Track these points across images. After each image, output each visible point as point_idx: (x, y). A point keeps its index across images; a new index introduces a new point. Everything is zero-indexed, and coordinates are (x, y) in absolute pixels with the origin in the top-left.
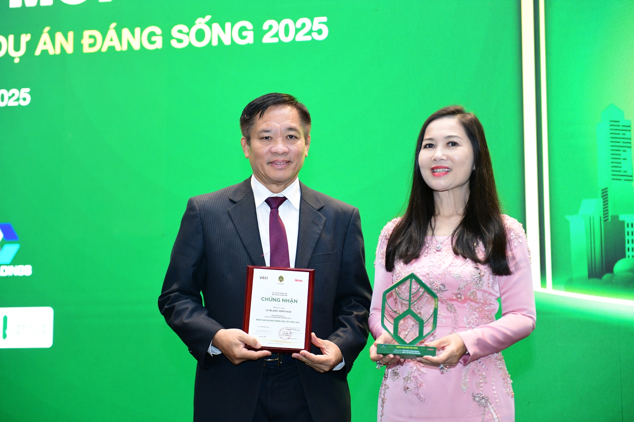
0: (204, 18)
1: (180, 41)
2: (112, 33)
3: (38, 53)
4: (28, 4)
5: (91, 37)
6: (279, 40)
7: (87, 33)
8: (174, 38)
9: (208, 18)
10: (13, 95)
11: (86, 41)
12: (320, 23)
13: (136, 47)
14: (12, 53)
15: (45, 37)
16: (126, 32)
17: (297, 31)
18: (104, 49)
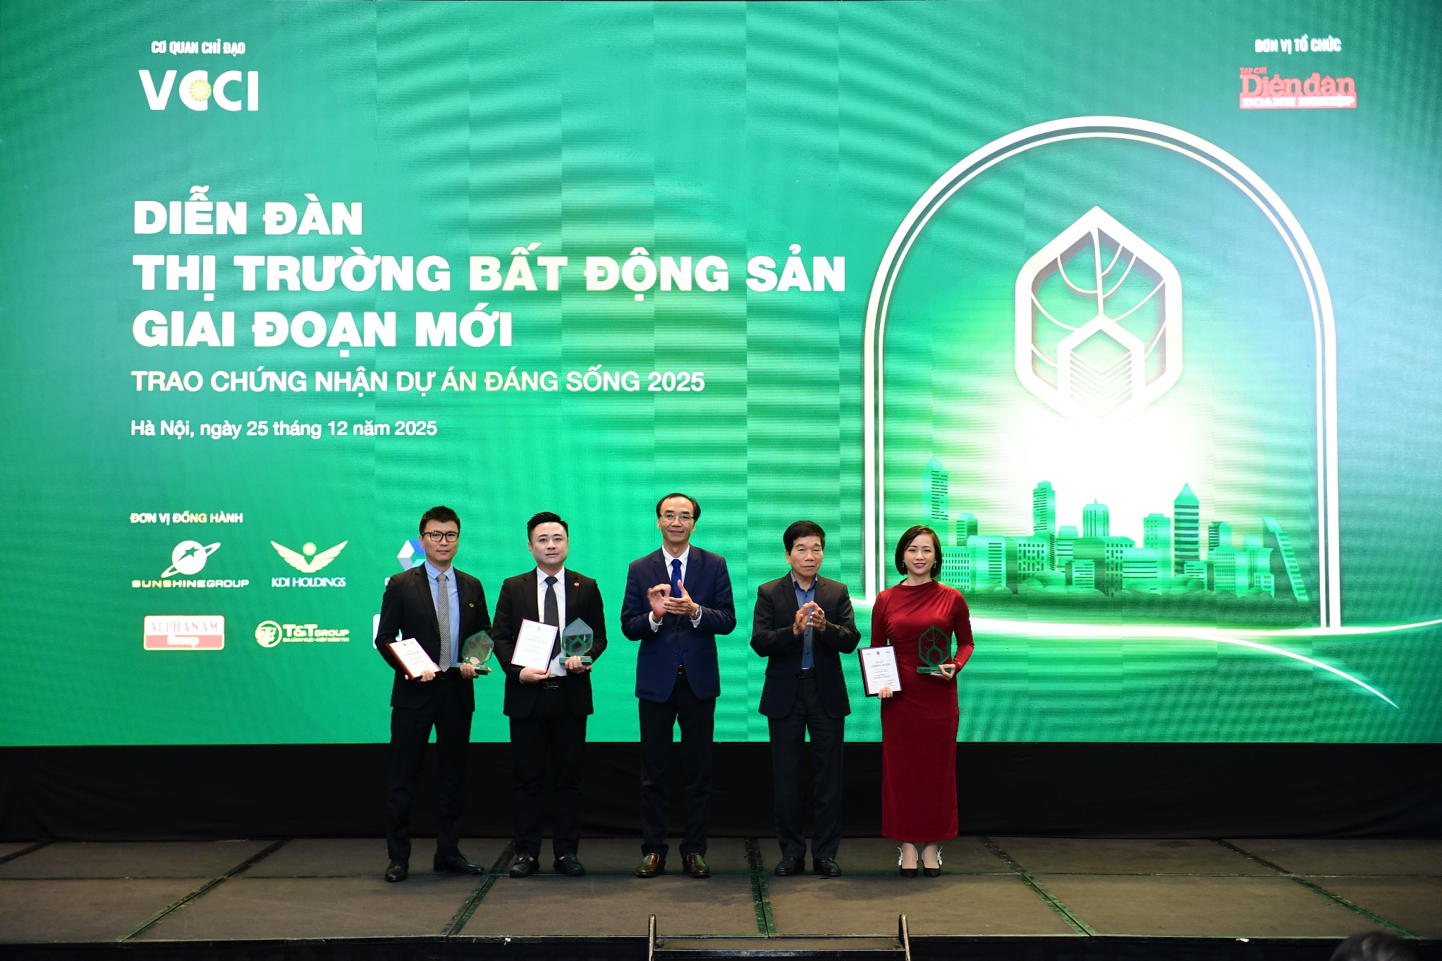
0: (596, 366)
1: (575, 385)
2: (512, 375)
3: (443, 389)
4: (434, 344)
5: (492, 377)
6: (663, 389)
7: (488, 374)
8: (569, 382)
9: (599, 366)
10: (421, 425)
11: (488, 381)
12: (697, 377)
13: (535, 387)
14: (419, 387)
15: (450, 375)
16: (525, 375)
17: (678, 383)
18: (505, 389)
